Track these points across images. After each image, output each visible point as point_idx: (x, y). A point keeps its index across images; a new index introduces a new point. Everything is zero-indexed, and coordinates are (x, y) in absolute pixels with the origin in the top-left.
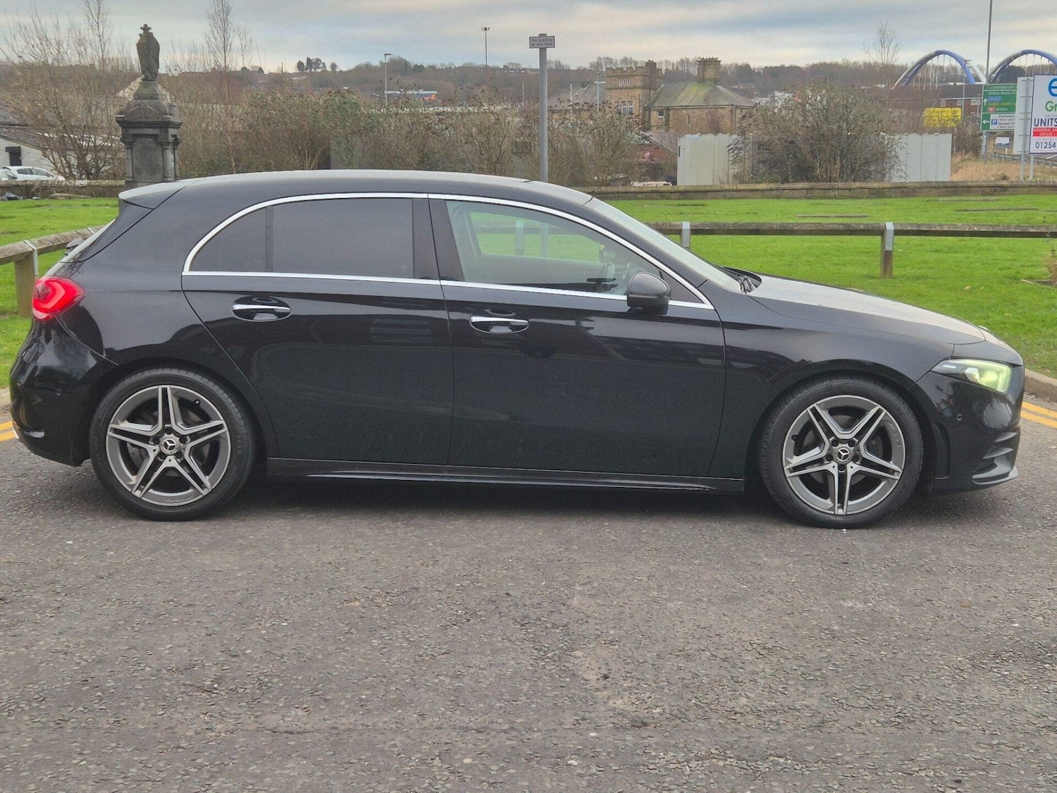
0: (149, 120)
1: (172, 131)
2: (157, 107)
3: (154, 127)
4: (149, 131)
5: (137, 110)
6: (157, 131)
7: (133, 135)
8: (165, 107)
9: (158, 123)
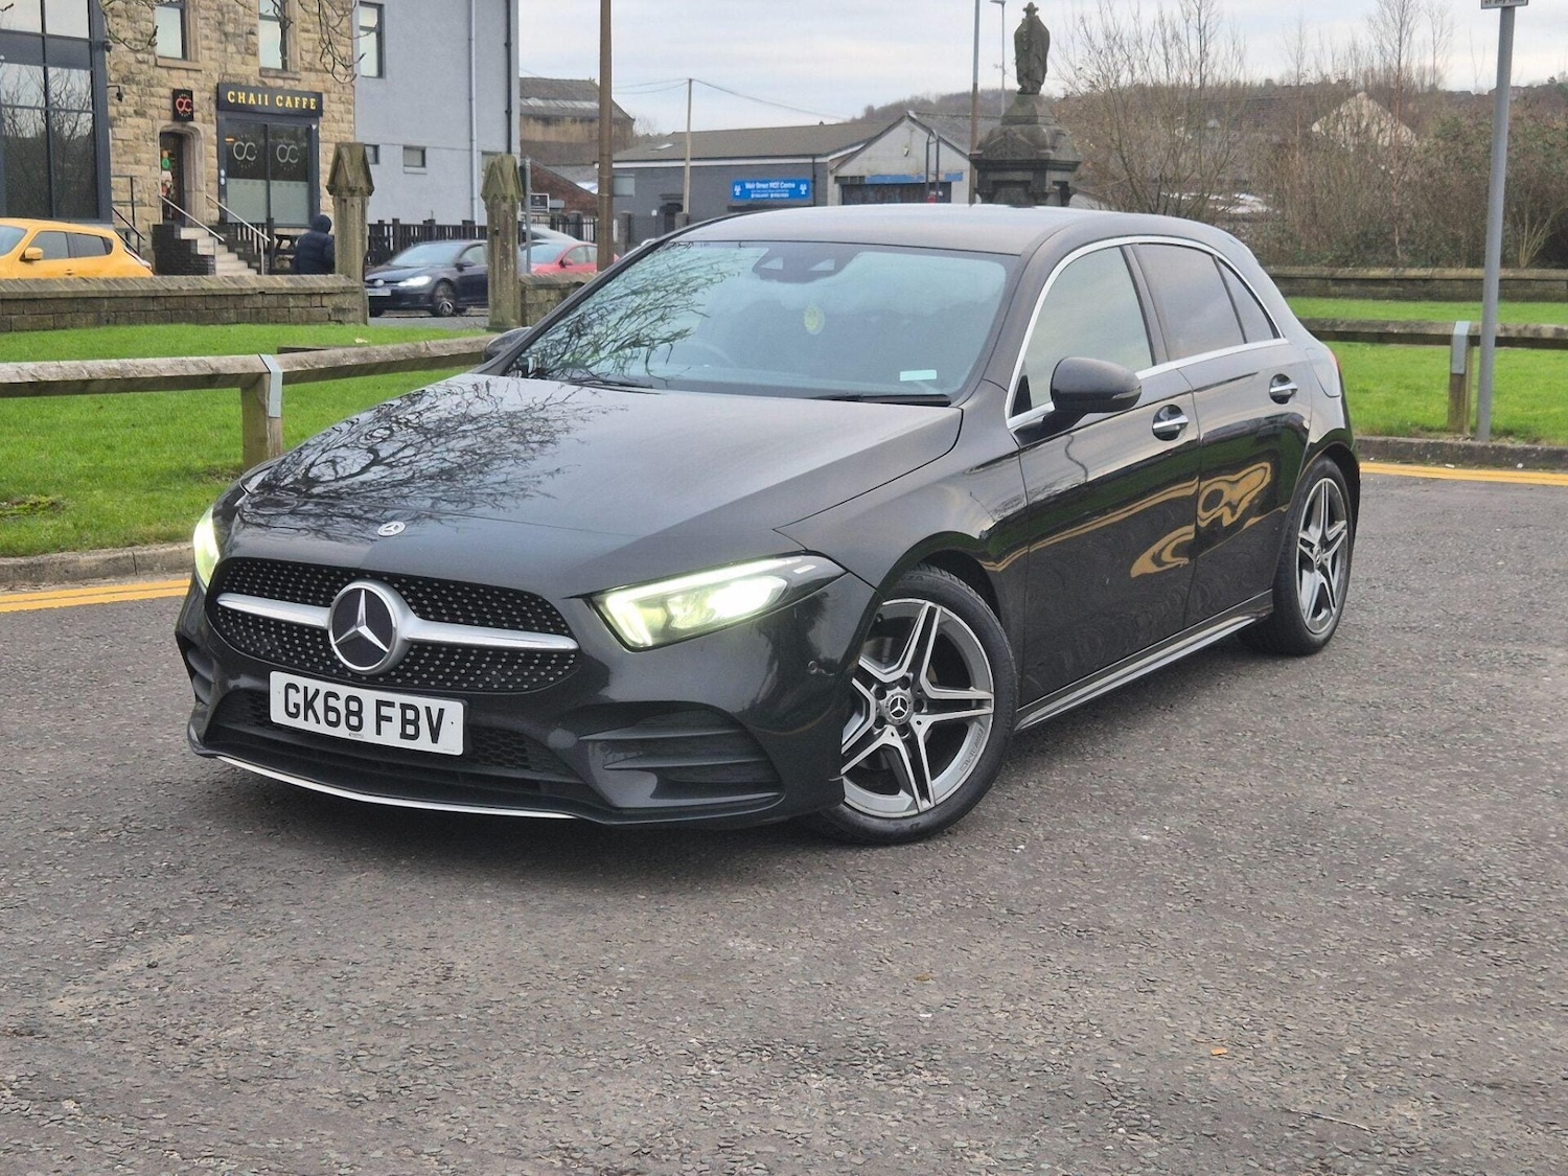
0: (1018, 158)
1: (1053, 176)
2: (1032, 137)
3: (1022, 170)
4: (1018, 176)
5: (1001, 140)
6: (1028, 176)
7: (995, 183)
8: (1044, 136)
9: (1030, 162)
